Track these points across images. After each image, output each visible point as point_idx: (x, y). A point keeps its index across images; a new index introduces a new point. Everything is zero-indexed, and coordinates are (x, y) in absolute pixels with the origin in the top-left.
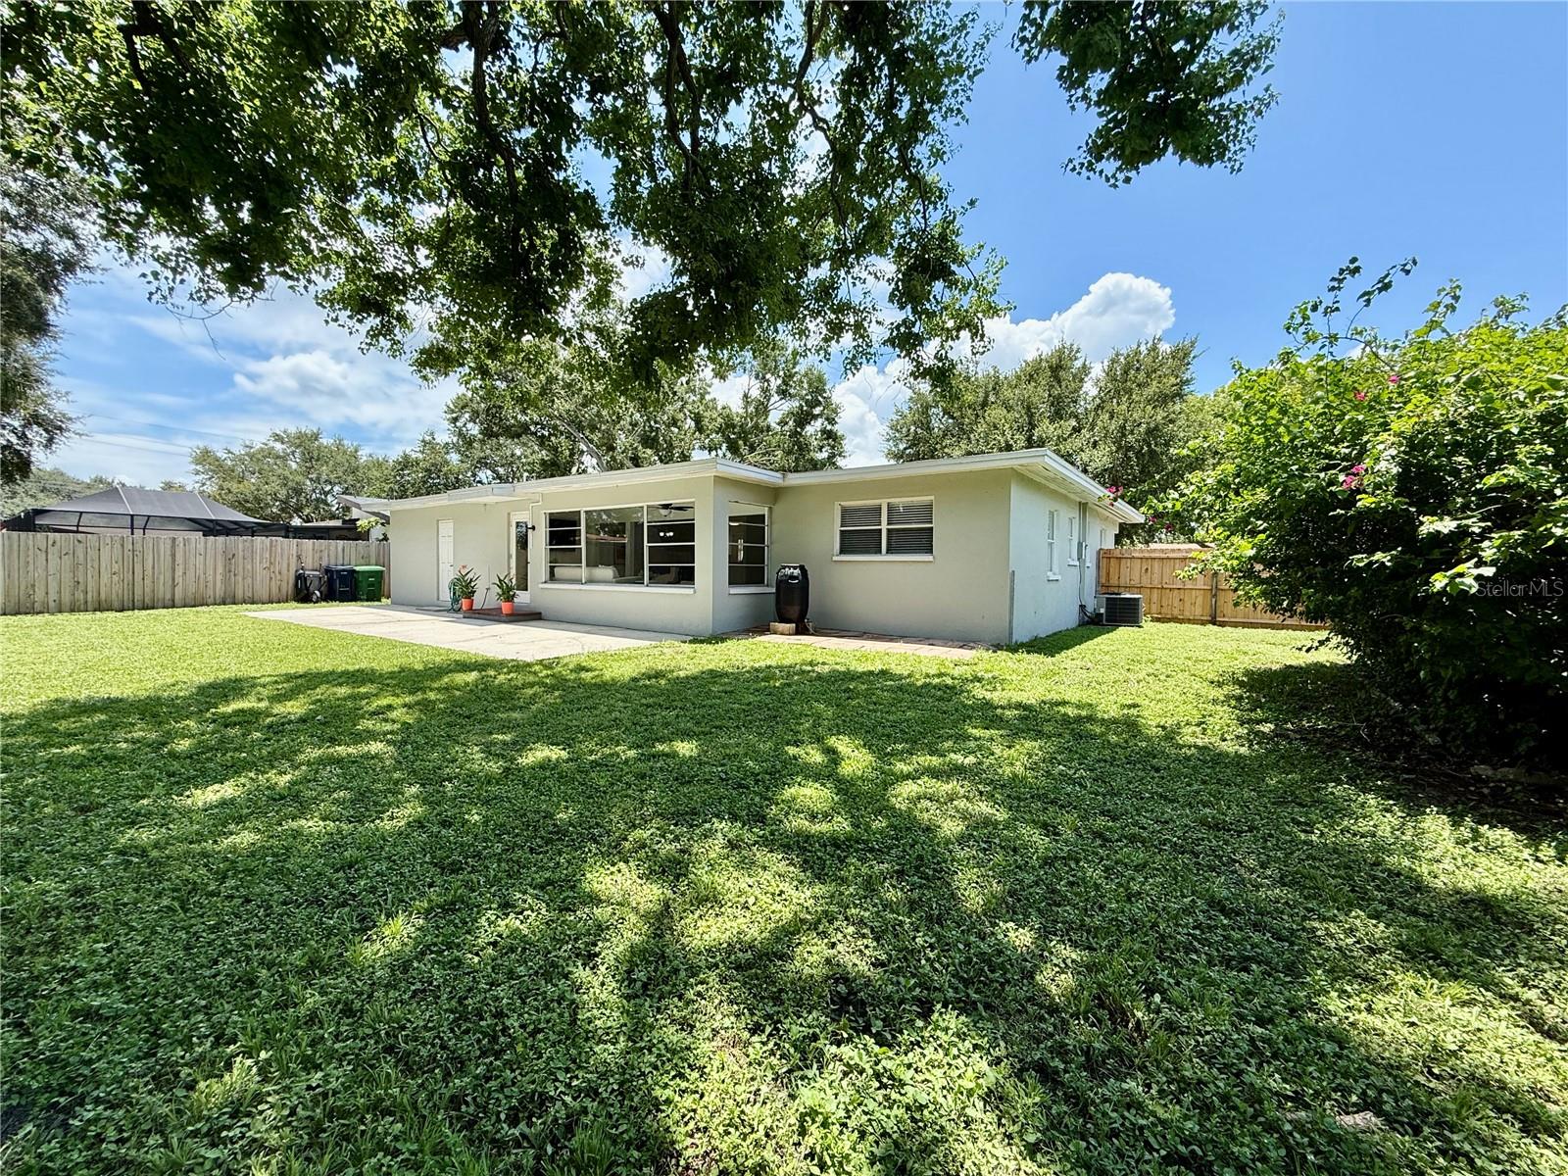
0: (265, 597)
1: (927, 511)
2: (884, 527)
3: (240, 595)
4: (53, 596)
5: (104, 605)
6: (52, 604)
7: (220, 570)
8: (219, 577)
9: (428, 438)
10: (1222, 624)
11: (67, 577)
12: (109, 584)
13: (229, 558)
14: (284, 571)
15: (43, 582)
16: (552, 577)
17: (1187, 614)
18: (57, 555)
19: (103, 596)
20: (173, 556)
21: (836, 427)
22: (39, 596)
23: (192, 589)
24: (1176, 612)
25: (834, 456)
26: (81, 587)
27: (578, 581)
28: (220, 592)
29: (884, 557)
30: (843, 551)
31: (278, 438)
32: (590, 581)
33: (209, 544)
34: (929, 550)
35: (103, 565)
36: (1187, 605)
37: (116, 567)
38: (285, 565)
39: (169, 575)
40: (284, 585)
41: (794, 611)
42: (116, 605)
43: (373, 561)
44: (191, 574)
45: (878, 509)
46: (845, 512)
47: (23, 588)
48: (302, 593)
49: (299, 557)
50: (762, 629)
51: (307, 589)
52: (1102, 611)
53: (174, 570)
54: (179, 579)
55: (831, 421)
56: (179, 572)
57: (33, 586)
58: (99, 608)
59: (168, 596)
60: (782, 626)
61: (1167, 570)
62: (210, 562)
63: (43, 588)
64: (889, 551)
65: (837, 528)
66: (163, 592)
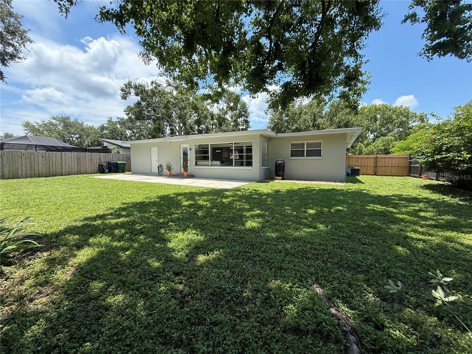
0: (90, 172)
1: (319, 144)
2: (305, 149)
3: (82, 171)
4: (24, 172)
5: (40, 175)
6: (24, 175)
7: (76, 163)
8: (76, 166)
9: (110, 120)
10: (378, 175)
11: (28, 165)
12: (42, 169)
13: (79, 159)
14: (95, 163)
15: (21, 167)
16: (196, 164)
17: (368, 173)
18: (25, 158)
19: (40, 172)
20: (61, 158)
21: (248, 119)
22: (20, 172)
23: (67, 170)
24: (365, 172)
25: (247, 127)
26: (33, 169)
27: (208, 165)
28: (76, 171)
29: (305, 158)
30: (291, 156)
31: (54, 118)
32: (211, 165)
33: (72, 154)
34: (320, 155)
35: (40, 163)
36: (368, 170)
37: (44, 163)
38: (95, 161)
39: (60, 165)
40: (95, 167)
41: (281, 173)
42: (44, 175)
43: (121, 160)
44: (67, 164)
45: (304, 144)
46: (292, 145)
47: (14, 169)
48: (101, 170)
49: (99, 159)
50: (273, 179)
51: (103, 169)
52: (350, 172)
53: (62, 163)
54: (64, 166)
55: (247, 117)
56: (63, 164)
57: (18, 169)
58: (39, 176)
59: (60, 172)
60: (278, 178)
61: (363, 161)
62: (73, 161)
63: (21, 170)
64: (307, 156)
65: (290, 149)
66: (59, 170)
